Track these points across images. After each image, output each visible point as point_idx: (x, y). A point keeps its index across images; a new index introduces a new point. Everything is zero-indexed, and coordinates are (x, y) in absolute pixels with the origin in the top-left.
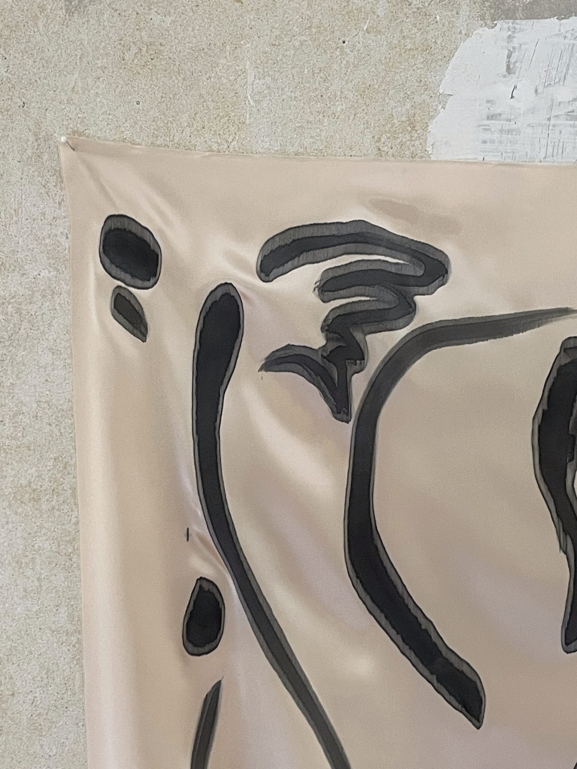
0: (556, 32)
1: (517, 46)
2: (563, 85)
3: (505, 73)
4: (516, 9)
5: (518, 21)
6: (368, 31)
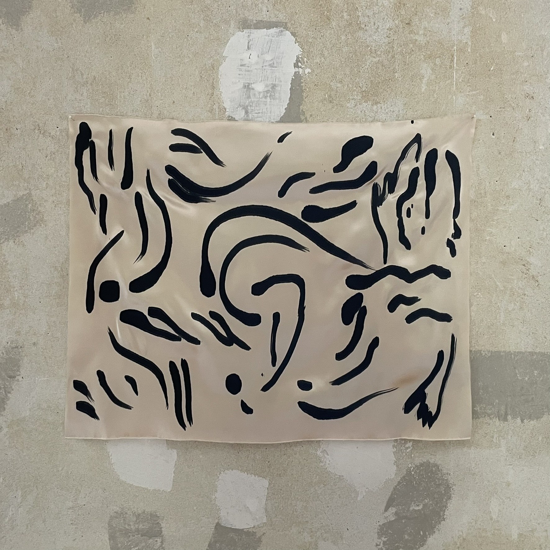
0: (266, 34)
1: (251, 39)
2: (268, 54)
3: (247, 49)
4: (251, 25)
5: (252, 30)
6: (197, 32)
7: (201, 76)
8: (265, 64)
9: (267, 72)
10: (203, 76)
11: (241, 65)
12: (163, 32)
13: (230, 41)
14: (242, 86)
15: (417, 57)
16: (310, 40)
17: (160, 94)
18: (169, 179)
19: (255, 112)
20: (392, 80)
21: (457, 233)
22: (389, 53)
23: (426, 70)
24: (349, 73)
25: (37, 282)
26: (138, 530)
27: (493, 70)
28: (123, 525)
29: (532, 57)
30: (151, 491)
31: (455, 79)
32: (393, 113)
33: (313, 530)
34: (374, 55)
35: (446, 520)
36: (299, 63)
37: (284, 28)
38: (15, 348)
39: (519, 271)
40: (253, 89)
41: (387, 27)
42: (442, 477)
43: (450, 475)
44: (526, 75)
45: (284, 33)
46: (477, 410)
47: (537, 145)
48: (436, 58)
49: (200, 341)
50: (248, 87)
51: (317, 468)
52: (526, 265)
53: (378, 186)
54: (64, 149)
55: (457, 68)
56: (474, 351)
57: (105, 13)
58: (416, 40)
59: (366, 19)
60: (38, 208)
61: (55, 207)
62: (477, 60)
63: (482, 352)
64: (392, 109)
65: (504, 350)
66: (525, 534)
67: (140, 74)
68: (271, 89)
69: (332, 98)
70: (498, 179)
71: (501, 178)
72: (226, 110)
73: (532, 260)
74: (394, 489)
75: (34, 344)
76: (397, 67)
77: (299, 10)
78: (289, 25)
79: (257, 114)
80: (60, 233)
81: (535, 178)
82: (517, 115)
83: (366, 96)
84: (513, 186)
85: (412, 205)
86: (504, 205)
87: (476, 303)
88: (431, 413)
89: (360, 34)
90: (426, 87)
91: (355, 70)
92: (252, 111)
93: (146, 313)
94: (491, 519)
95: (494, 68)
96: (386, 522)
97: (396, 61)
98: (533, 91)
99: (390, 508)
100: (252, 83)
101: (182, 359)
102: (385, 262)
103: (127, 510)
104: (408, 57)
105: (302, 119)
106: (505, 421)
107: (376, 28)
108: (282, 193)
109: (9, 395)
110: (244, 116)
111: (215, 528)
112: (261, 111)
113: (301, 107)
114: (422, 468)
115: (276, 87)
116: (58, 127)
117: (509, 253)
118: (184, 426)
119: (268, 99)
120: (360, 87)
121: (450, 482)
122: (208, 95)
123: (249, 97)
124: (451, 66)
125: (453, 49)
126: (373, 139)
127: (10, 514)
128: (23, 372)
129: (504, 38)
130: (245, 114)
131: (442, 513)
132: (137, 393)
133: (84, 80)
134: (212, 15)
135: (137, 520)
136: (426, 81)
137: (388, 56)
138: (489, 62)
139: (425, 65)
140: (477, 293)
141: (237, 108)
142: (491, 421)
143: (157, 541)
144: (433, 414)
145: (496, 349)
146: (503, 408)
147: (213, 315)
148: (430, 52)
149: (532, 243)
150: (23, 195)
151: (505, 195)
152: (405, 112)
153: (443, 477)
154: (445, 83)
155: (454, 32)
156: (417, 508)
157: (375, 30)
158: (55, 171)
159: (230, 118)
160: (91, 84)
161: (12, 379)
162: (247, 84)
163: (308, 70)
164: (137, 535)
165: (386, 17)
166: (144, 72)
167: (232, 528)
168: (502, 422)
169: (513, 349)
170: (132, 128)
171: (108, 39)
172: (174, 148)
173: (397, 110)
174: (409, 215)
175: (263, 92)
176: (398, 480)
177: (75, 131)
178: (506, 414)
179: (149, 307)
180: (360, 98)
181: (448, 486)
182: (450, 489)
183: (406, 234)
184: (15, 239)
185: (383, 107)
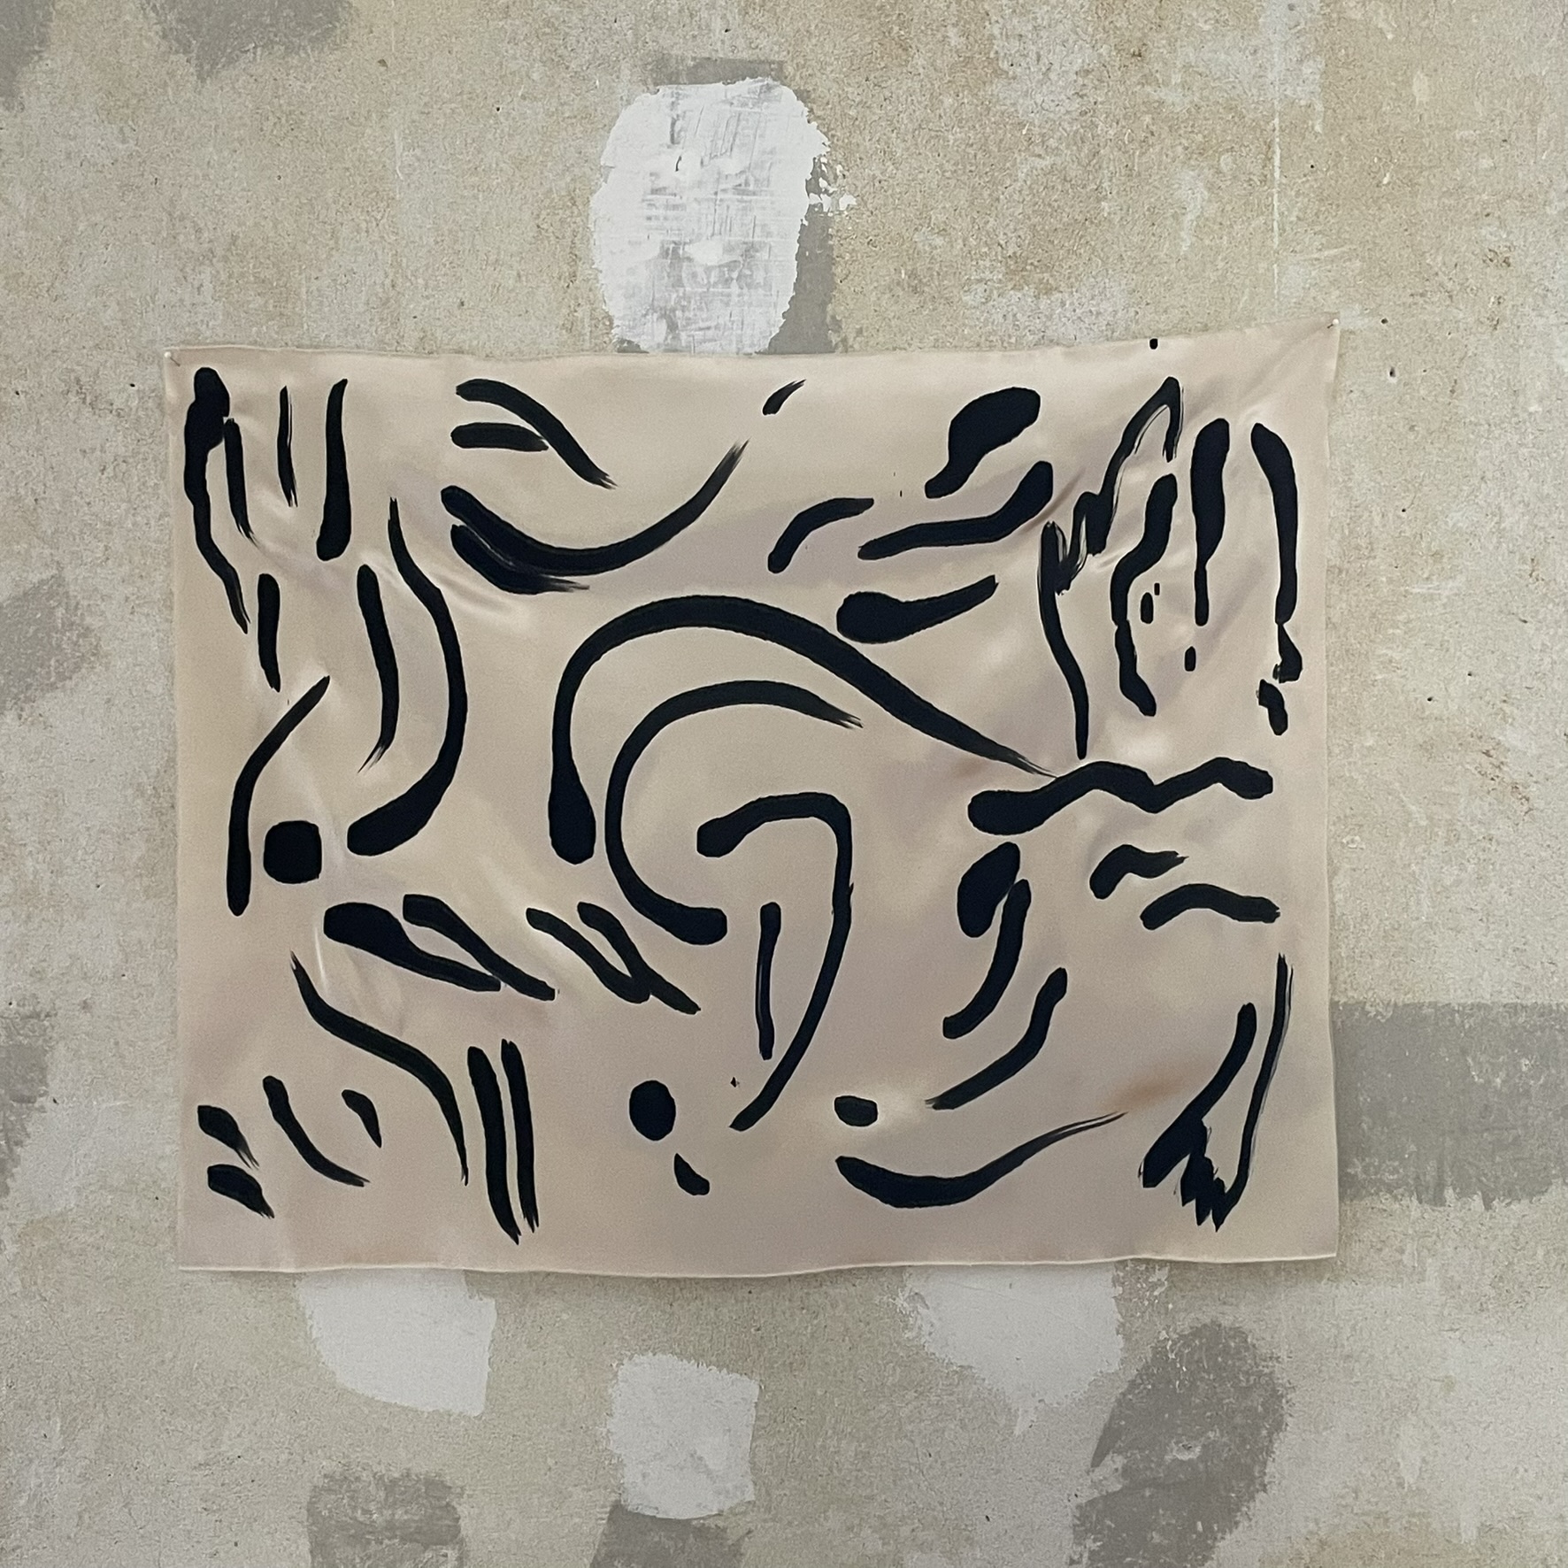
0: (722, 98)
1: (679, 112)
2: (730, 157)
3: (669, 143)
4: (678, 73)
5: (682, 86)
6: (523, 97)
7: (538, 227)
8: (722, 186)
9: (728, 207)
10: (545, 226)
11: (655, 191)
12: (426, 99)
13: (618, 123)
14: (657, 251)
15: (1164, 150)
16: (852, 113)
17: (420, 281)
18: (454, 526)
19: (697, 326)
20: (1092, 223)
21: (1291, 664)
22: (1083, 142)
23: (1191, 190)
24: (967, 204)
25: (88, 829)
26: (391, 1527)
27: (1389, 183)
28: (349, 1511)
29: (1505, 141)
30: (426, 1415)
31: (1276, 215)
32: (1097, 317)
33: (889, 1520)
34: (1038, 150)
35: (1268, 1487)
36: (821, 179)
37: (774, 80)
38: (31, 1017)
39: (1473, 771)
40: (689, 259)
41: (1076, 68)
42: (1257, 1366)
43: (1279, 1362)
44: (1485, 197)
45: (776, 92)
46: (1356, 1175)
47: (1521, 399)
48: (1221, 154)
49: (553, 990)
50: (673, 255)
51: (895, 1345)
52: (1492, 752)
53: (1058, 532)
54: (153, 446)
55: (1284, 181)
56: (1345, 1004)
57: (259, 51)
58: (1161, 103)
59: (1015, 45)
60: (82, 618)
61: (132, 613)
62: (1340, 155)
63: (1368, 1007)
64: (1094, 306)
65: (1432, 999)
66: (1500, 1526)
67: (364, 225)
68: (740, 259)
69: (920, 281)
70: (1409, 503)
71: (1416, 502)
72: (611, 323)
73: (1511, 737)
74: (1119, 1401)
75: (85, 1006)
76: (1105, 185)
77: (817, 26)
78: (789, 69)
79: (701, 333)
80: (148, 688)
81: (1517, 498)
82: (1461, 315)
83: (1017, 269)
84: (1451, 524)
85: (1157, 586)
86: (1427, 579)
87: (1348, 866)
88: (1220, 1183)
89: (997, 87)
90: (1194, 239)
91: (986, 193)
92: (688, 324)
93: (398, 914)
94: (1401, 1485)
95: (1392, 177)
96: (1096, 1494)
97: (1105, 166)
98: (1508, 244)
99: (1108, 1458)
100: (685, 244)
101: (504, 1042)
102: (1082, 754)
103: (359, 1469)
104: (1138, 153)
105: (834, 343)
106: (1436, 1205)
107: (1044, 69)
108: (779, 559)
109: (18, 1150)
110: (666, 339)
111: (609, 1519)
112: (713, 324)
113: (830, 307)
114: (1197, 1342)
115: (757, 251)
116: (133, 385)
117: (1441, 719)
118: (513, 1231)
119: (734, 288)
120: (999, 244)
121: (1280, 1381)
122: (560, 279)
123: (678, 283)
124: (1266, 176)
125: (1270, 127)
126: (1038, 398)
127: (33, 1482)
128: (54, 1086)
129: (1420, 87)
130: (668, 334)
131: (1257, 1469)
132: (377, 1140)
133: (206, 245)
134: (566, 47)
135: (387, 1496)
136: (1192, 221)
137: (1080, 150)
138: (1376, 160)
139: (1188, 175)
140: (1349, 838)
141: (645, 315)
142: (1397, 1206)
143: (446, 1556)
144: (1228, 1186)
145: (1409, 999)
146: (1431, 1168)
147: (589, 913)
148: (1205, 137)
149: (1509, 687)
150: (42, 582)
151: (1429, 549)
152: (1133, 314)
153: (1261, 1368)
154: (1250, 224)
155: (1270, 76)
156: (1185, 1456)
157: (1041, 77)
158: (127, 511)
159: (625, 345)
160: (225, 259)
161: (24, 1105)
162: (673, 245)
163: (847, 201)
164: (390, 1539)
165: (1074, 37)
166: (376, 219)
167: (658, 1516)
168: (1427, 1207)
169: (1455, 995)
170: (344, 382)
171: (268, 126)
172: (468, 436)
173: (1111, 309)
174: (1147, 615)
175: (720, 266)
176: (1130, 1378)
177: (181, 395)
178: (1440, 1186)
179: (407, 897)
180: (1000, 276)
181: (1275, 1391)
182: (1281, 1402)
183: (1143, 670)
184: (22, 710)
185: (1068, 303)
